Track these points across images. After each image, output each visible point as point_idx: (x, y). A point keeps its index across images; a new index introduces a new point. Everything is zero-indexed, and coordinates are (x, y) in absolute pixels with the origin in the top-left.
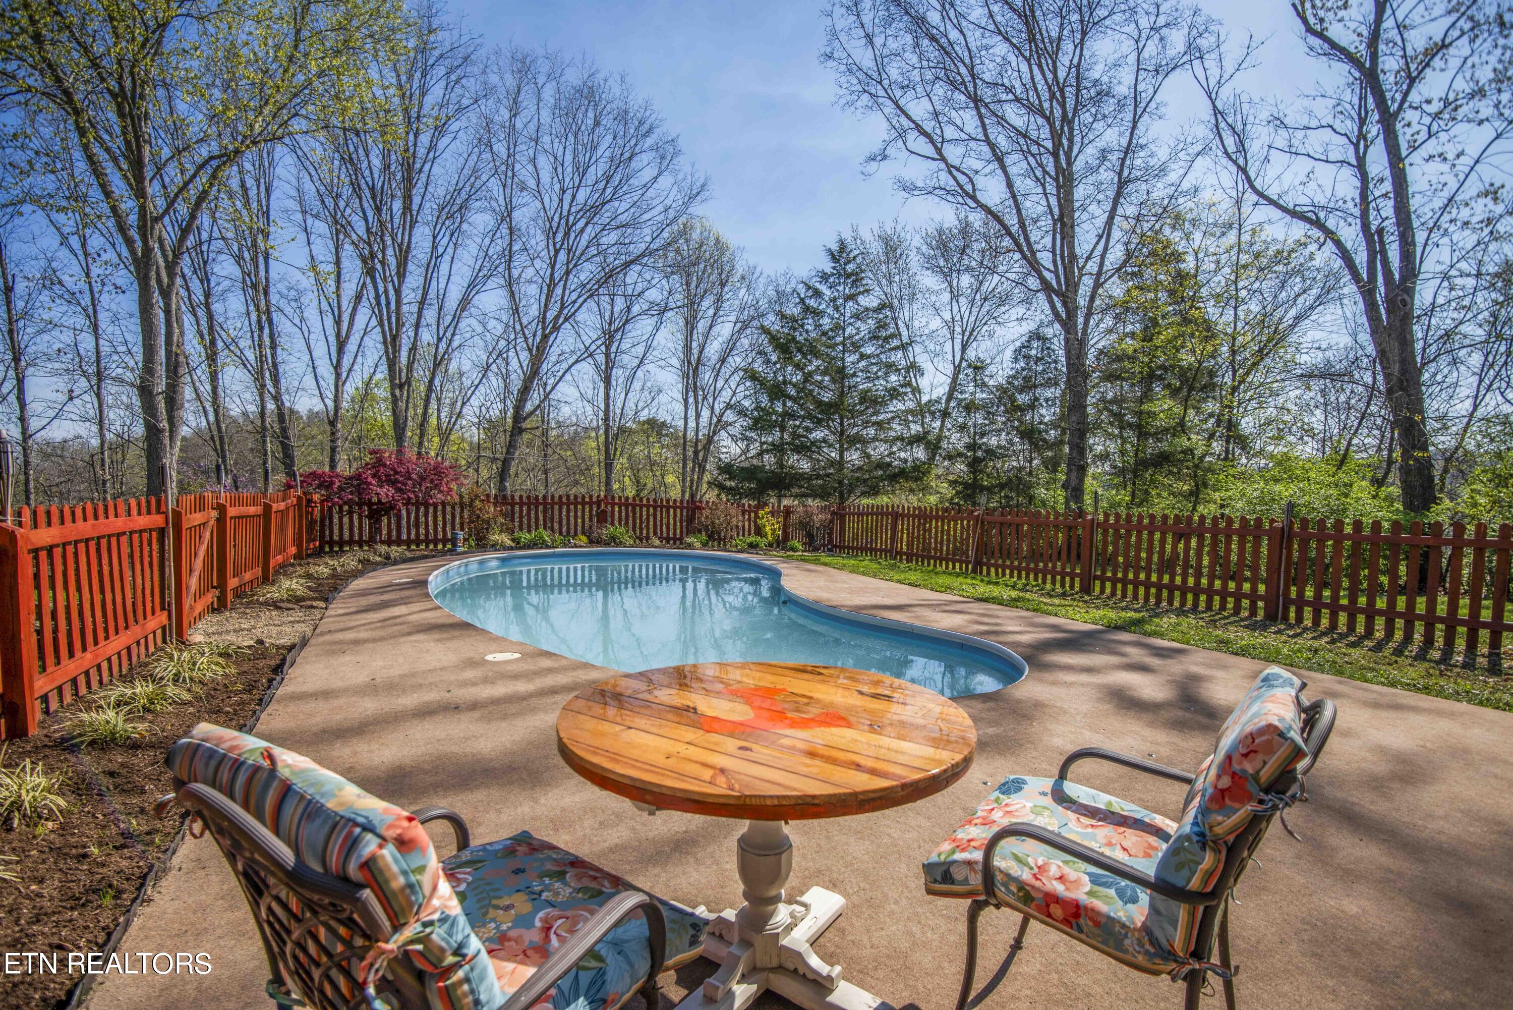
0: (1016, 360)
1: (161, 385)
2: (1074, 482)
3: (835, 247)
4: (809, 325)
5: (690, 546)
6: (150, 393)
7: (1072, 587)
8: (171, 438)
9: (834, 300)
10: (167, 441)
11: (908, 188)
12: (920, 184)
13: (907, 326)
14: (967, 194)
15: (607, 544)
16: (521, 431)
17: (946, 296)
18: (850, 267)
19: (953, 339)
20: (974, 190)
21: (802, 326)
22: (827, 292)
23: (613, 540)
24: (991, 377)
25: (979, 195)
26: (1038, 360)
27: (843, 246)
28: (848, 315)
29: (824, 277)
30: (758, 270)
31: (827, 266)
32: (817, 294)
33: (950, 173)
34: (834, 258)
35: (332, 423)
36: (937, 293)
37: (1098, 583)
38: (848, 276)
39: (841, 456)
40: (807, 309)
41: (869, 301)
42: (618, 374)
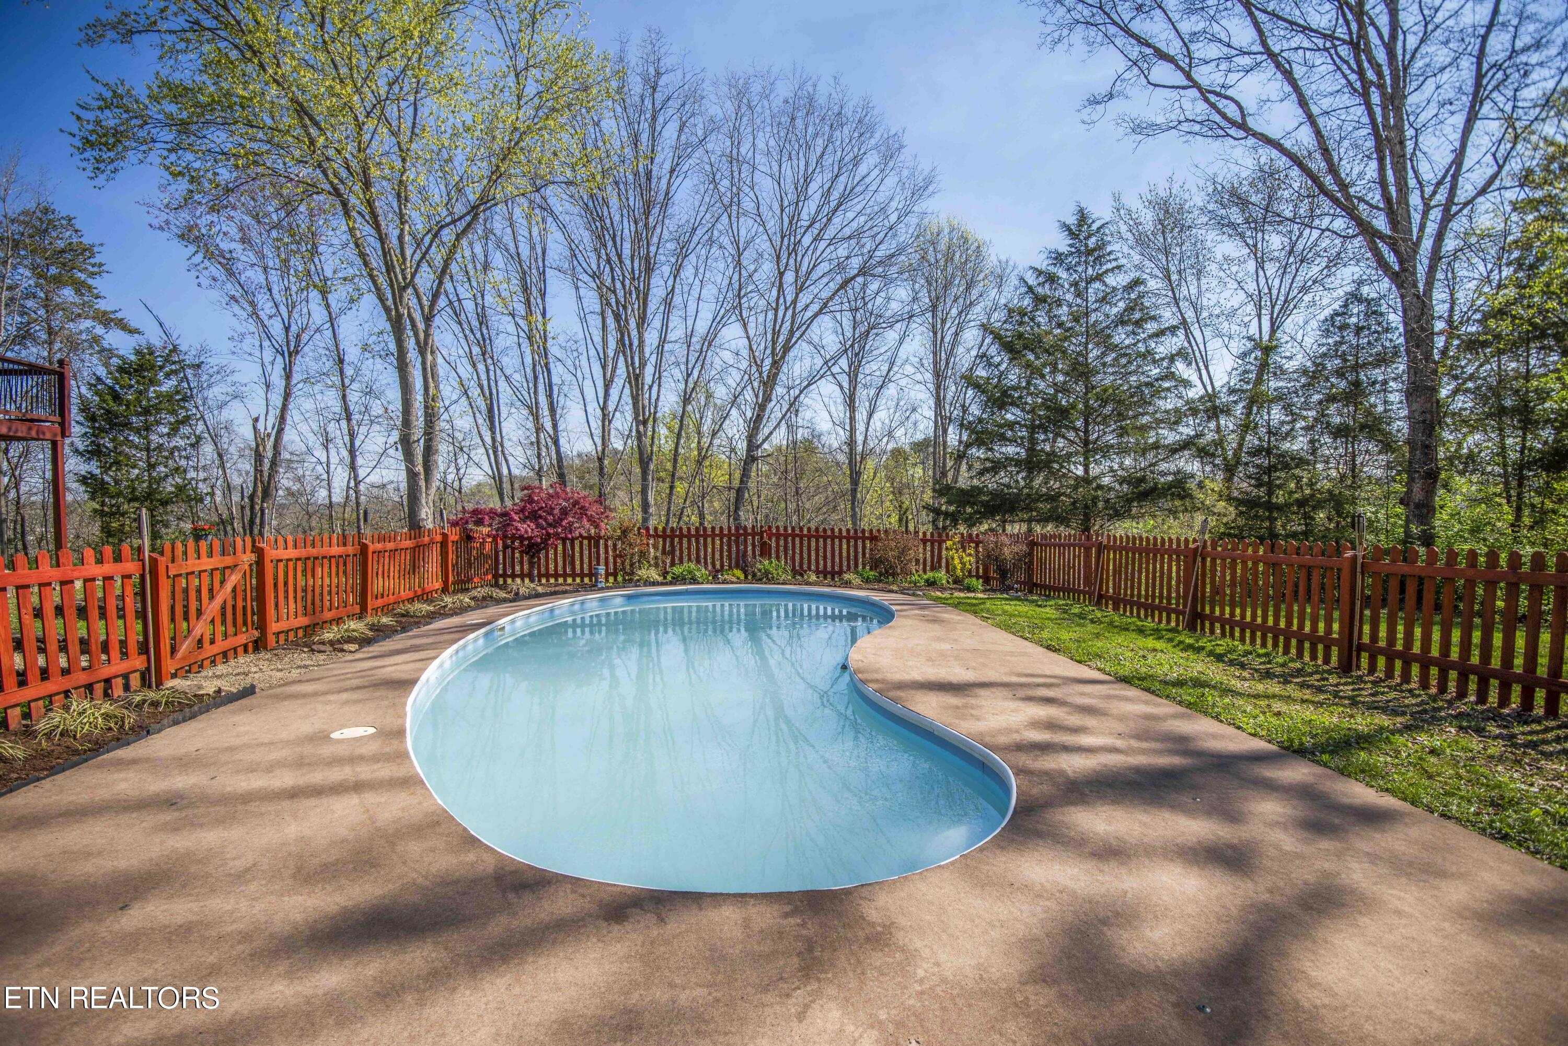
0: (1327, 333)
1: (418, 432)
2: (1418, 495)
3: (1072, 220)
4: (1042, 317)
5: (847, 584)
6: (408, 442)
7: (1327, 661)
8: (427, 480)
9: (1075, 284)
10: (422, 483)
11: (1143, 129)
12: (1160, 120)
13: (1194, 305)
14: (1233, 123)
15: (760, 580)
16: (754, 459)
17: (1251, 265)
18: (1092, 242)
19: (1259, 316)
20: (1243, 116)
21: (1032, 319)
22: (1063, 275)
23: (767, 577)
24: (1290, 358)
25: (1251, 122)
26: (1358, 330)
27: (1083, 217)
28: (1092, 299)
29: (1058, 258)
30: (1011, 263)
31: (1062, 244)
32: (1052, 279)
33: (1207, 100)
34: (1072, 234)
35: (600, 460)
36: (1241, 262)
37: (1365, 656)
38: (1089, 252)
39: (1086, 470)
40: (1040, 300)
41: (1116, 280)
42: (863, 395)
